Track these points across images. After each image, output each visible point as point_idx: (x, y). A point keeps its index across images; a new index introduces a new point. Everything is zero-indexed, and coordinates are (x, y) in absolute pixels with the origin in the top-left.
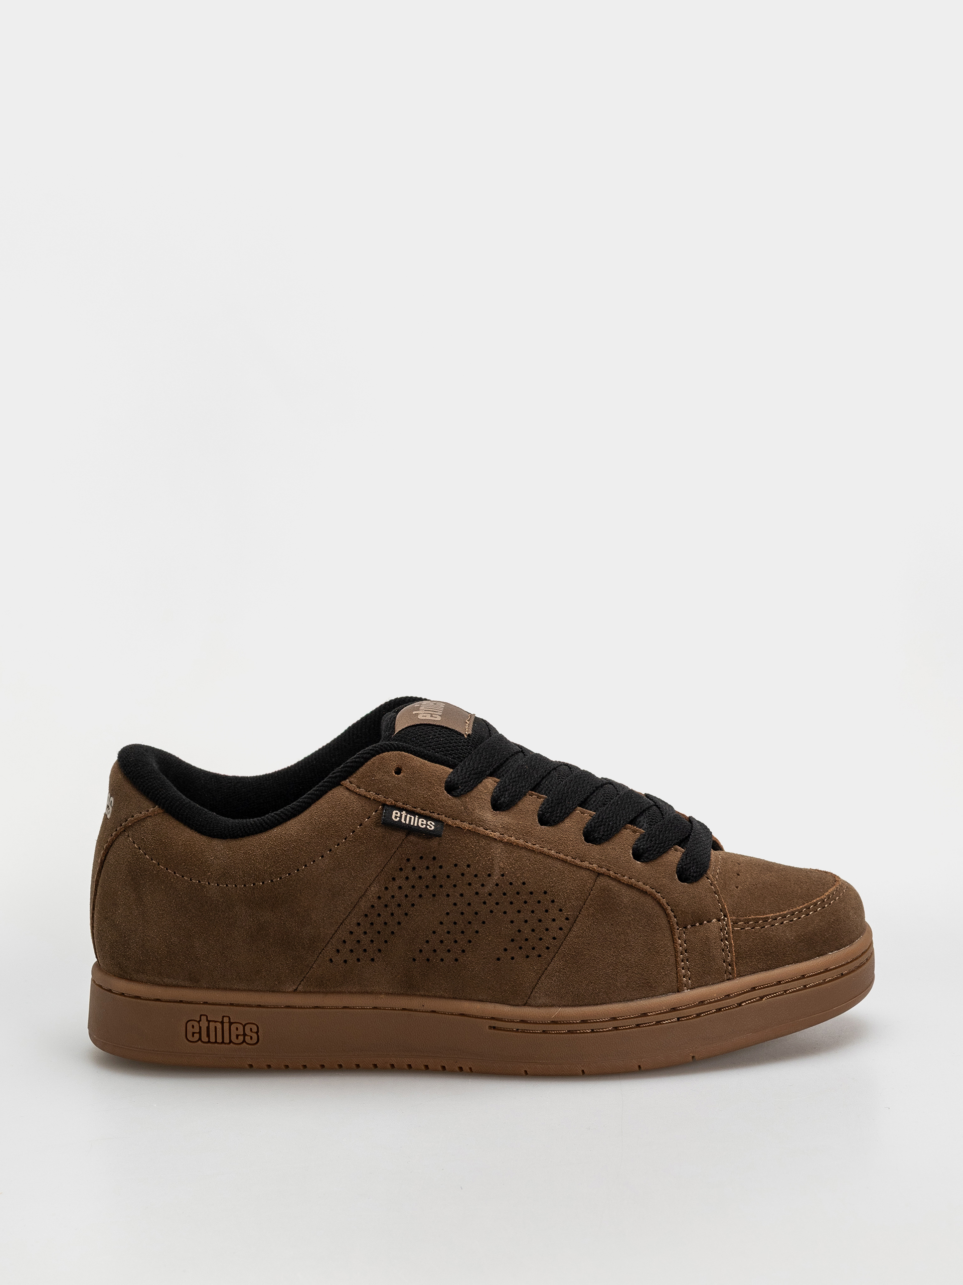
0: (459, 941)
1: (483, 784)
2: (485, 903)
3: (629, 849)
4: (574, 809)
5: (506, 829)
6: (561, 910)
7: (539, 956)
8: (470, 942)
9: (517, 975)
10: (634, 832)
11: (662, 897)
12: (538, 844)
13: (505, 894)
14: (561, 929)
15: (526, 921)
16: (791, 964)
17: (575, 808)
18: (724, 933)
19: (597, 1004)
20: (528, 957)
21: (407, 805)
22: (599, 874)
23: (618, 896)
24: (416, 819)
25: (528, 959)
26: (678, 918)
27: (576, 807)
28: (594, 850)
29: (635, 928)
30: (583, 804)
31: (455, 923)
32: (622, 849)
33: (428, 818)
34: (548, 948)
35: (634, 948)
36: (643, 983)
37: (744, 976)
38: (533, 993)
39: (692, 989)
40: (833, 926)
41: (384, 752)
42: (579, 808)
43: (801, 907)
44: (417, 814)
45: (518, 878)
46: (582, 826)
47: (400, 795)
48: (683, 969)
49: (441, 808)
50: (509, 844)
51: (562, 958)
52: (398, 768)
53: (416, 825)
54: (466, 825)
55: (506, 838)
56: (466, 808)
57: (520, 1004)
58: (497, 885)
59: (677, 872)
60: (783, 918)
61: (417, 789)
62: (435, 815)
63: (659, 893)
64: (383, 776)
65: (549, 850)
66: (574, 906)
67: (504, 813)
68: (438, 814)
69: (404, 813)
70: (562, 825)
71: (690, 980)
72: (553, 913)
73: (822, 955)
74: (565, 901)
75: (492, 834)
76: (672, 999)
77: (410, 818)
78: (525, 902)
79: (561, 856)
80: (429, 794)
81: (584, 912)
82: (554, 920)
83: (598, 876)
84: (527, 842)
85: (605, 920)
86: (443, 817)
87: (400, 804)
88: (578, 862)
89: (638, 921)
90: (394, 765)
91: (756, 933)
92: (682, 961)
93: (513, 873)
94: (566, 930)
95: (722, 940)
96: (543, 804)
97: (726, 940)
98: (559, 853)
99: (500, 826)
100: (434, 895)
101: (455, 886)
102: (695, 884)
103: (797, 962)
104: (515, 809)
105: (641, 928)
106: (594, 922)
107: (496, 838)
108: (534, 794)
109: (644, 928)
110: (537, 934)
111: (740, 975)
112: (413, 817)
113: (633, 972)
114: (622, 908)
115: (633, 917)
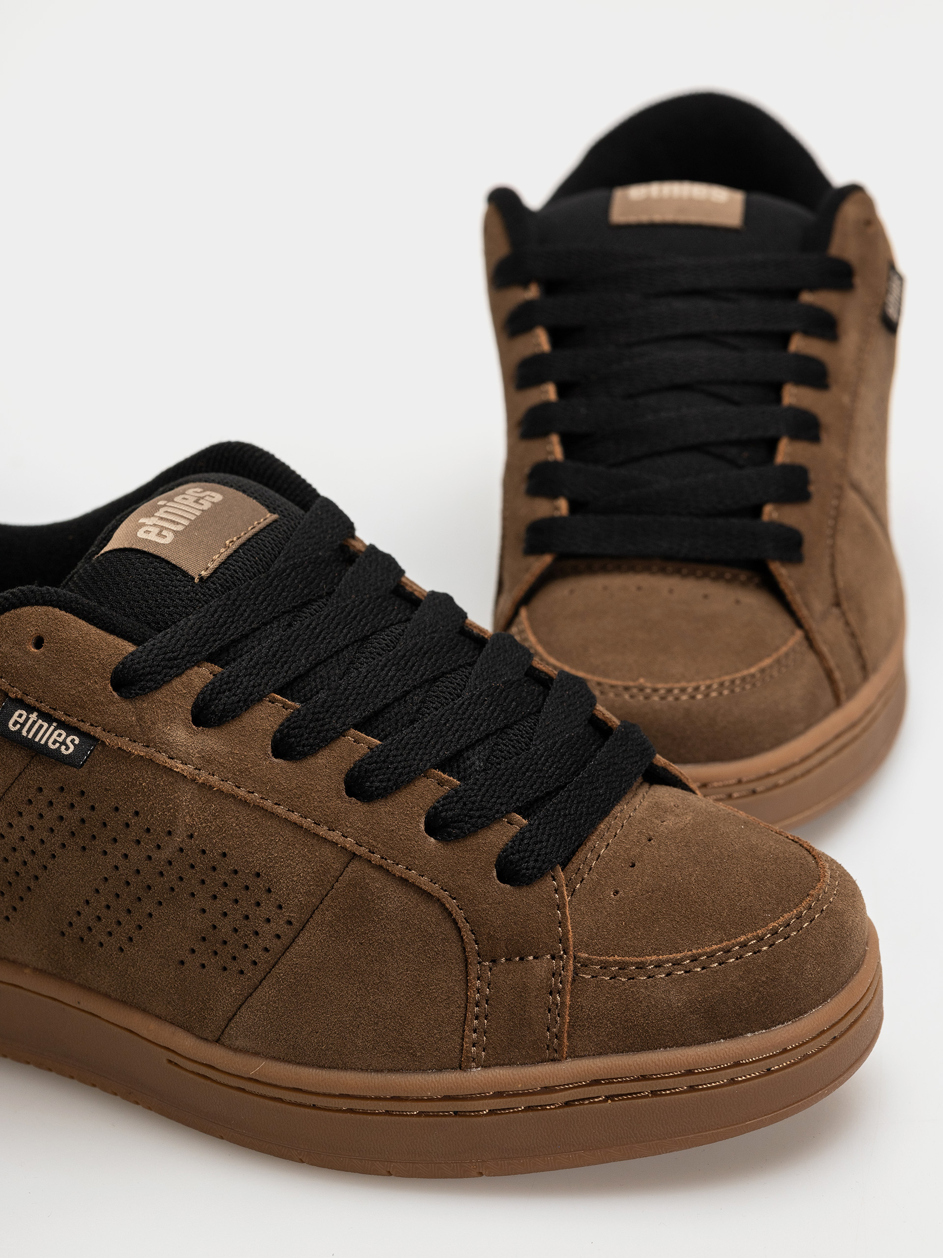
0: (123, 923)
1: (184, 678)
2: (161, 874)
3: (420, 815)
4: (343, 734)
5: (207, 761)
6: (280, 907)
7: (242, 972)
8: (140, 927)
9: (208, 994)
10: (441, 783)
11: (458, 906)
12: (259, 792)
13: (192, 867)
14: (278, 937)
15: (225, 914)
16: (670, 1047)
17: (345, 730)
18: (556, 980)
19: (322, 1067)
20: (225, 969)
21: (41, 702)
22: (354, 856)
23: (379, 898)
24: (52, 728)
25: (226, 973)
26: (480, 946)
27: (349, 729)
28: (357, 809)
29: (401, 955)
30: (364, 726)
31: (118, 896)
32: (406, 815)
33: (71, 729)
34: (255, 963)
35: (393, 988)
36: (400, 1047)
37: (581, 1057)
38: (229, 1028)
39: (486, 1067)
40: (761, 989)
41: (25, 605)
42: (352, 731)
43: (714, 947)
44: (56, 720)
45: (214, 845)
46: (346, 766)
47: (33, 686)
48: (475, 1032)
49: (96, 715)
50: (205, 787)
51: (273, 985)
52: (39, 636)
53: (43, 742)
54: (138, 749)
55: (202, 777)
56: (140, 719)
57: (210, 1038)
58: (181, 850)
59: (496, 865)
60: (674, 965)
61: (61, 679)
62: (86, 727)
63: (454, 899)
64: (11, 648)
65: (276, 804)
66: (301, 904)
67: (212, 731)
68: (92, 725)
69: (34, 716)
70: (311, 761)
71: (484, 1051)
72: (268, 909)
73: (731, 1037)
74: (289, 894)
75: (179, 766)
76: (450, 1080)
77: (41, 726)
78: (225, 885)
79: (295, 817)
80: (80, 689)
81: (317, 917)
82: (268, 920)
83: (353, 858)
84: (239, 788)
85: (350, 935)
86: (98, 732)
87: (30, 700)
88: (322, 831)
89: (408, 943)
90: (33, 631)
91: (616, 988)
92: (477, 1018)
93: (207, 836)
94: (285, 940)
95: (551, 994)
96: (288, 720)
97: (559, 992)
98: (293, 812)
99: (197, 755)
100: (84, 848)
101: (115, 840)
102: (525, 889)
103: (682, 1045)
104: (234, 727)
105: (411, 955)
106: (331, 936)
107: (185, 774)
108: (278, 701)
109: (416, 957)
110: (241, 938)
111: (574, 1055)
112: (46, 725)
113: (385, 1027)
114: (383, 919)
115: (399, 936)
